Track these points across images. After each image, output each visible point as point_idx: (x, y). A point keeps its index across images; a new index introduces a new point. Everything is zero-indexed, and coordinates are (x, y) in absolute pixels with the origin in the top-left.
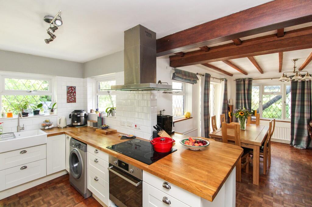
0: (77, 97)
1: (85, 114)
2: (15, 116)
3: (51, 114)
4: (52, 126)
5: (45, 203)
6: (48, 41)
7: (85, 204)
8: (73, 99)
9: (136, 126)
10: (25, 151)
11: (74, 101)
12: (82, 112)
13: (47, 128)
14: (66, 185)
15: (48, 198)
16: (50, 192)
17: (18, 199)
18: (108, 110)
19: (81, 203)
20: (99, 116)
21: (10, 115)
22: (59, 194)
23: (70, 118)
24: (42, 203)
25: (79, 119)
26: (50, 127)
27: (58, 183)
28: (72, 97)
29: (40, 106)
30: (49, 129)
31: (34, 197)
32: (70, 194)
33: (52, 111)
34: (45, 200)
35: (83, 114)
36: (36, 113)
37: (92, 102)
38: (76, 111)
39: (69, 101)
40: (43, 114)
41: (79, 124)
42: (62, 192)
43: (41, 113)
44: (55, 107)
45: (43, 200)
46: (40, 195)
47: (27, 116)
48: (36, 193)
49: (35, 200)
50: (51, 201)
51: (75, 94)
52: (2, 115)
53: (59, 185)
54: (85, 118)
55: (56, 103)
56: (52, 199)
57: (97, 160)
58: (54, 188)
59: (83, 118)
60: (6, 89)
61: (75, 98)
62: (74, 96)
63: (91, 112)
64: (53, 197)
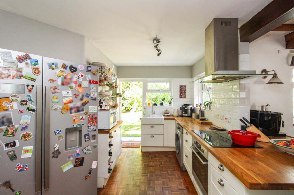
0: (187, 94)
1: (191, 108)
2: (151, 105)
3: (170, 106)
4: (170, 114)
5: (159, 162)
6: (158, 55)
7: (181, 173)
8: (184, 95)
9: (226, 118)
10: (153, 126)
11: (185, 97)
12: (189, 106)
13: (166, 115)
14: (174, 157)
15: (162, 160)
16: (164, 158)
17: (149, 154)
18: (206, 104)
19: (178, 172)
20: (200, 109)
21: (149, 104)
22: (168, 161)
23: (181, 110)
24: (158, 161)
25: (186, 111)
26: (168, 114)
27: (170, 154)
28: (183, 94)
29: (164, 99)
30: (167, 116)
31: (155, 157)
32: (174, 164)
33: (170, 104)
34: (160, 160)
35: (190, 107)
36: (162, 104)
37: (198, 98)
38: (185, 105)
39: (181, 97)
40: (165, 105)
41: (187, 115)
42: (170, 161)
43: (164, 104)
44: (172, 101)
45: (159, 160)
46: (158, 157)
47: (157, 106)
48: (157, 155)
49: (155, 158)
50: (162, 163)
51: (185, 92)
52: (146, 104)
53: (170, 156)
54: (191, 110)
55: (172, 98)
56: (163, 162)
57: (187, 140)
58: (167, 156)
59: (190, 110)
60: (148, 89)
61: (185, 95)
62: (184, 92)
63: (197, 107)
64: (164, 161)
